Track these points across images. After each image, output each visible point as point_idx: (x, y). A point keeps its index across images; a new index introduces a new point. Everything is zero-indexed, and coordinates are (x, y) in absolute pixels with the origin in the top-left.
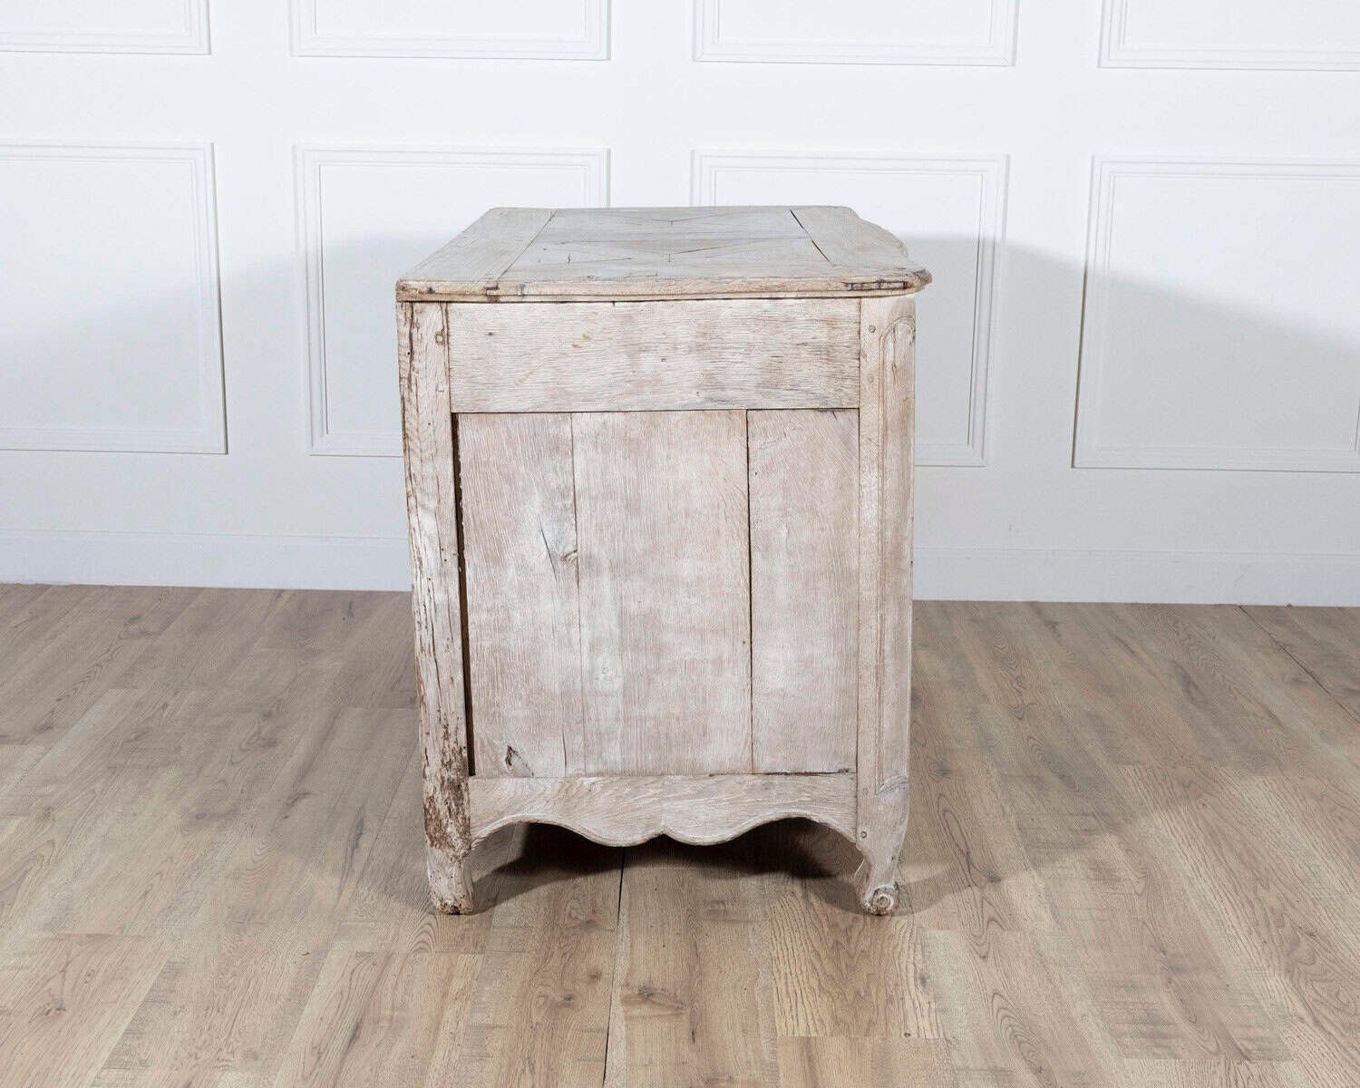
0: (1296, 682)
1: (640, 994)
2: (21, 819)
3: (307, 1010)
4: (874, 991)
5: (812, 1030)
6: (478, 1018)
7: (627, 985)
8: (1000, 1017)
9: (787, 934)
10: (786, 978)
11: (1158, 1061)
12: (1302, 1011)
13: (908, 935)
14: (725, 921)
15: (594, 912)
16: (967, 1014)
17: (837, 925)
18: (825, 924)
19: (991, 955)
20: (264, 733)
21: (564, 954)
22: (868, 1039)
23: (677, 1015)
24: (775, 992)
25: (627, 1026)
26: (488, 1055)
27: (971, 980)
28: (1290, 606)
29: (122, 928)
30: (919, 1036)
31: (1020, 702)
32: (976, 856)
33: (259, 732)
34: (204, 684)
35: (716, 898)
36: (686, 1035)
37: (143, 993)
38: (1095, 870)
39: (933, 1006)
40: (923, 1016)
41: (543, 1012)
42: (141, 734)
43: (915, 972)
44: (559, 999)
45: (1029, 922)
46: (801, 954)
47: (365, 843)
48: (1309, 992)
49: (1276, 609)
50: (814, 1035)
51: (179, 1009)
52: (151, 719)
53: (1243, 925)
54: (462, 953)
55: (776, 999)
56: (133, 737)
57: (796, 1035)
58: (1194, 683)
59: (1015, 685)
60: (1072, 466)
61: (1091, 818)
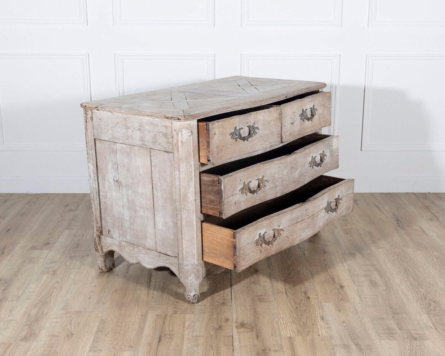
0: (431, 219)
1: (241, 325)
2: (46, 275)
3: (144, 333)
4: (308, 322)
5: (292, 335)
6: (195, 334)
7: (237, 322)
8: (345, 329)
9: (282, 305)
10: (283, 319)
11: (391, 341)
12: (431, 325)
13: (317, 305)
14: (263, 302)
15: (224, 300)
16: (336, 328)
17: (296, 302)
18: (293, 302)
19: (342, 310)
21: (217, 313)
22: (308, 337)
23: (252, 331)
24: (280, 323)
25: (238, 335)
26: (199, 345)
27: (336, 318)
28: (429, 193)
29: (85, 309)
30: (322, 335)
31: (347, 228)
32: (336, 279)
35: (260, 294)
36: (255, 337)
37: (95, 329)
39: (326, 326)
40: (323, 330)
41: (213, 332)
42: (78, 246)
43: (320, 316)
44: (217, 327)
45: (352, 300)
46: (286, 311)
47: (153, 280)
48: (434, 320)
49: (425, 194)
50: (292, 336)
51: (107, 334)
52: (79, 240)
53: (415, 299)
54: (187, 314)
55: (280, 325)
56: (75, 246)
57: (287, 336)
58: (400, 221)
59: (345, 222)
60: (361, 151)
61: (370, 266)
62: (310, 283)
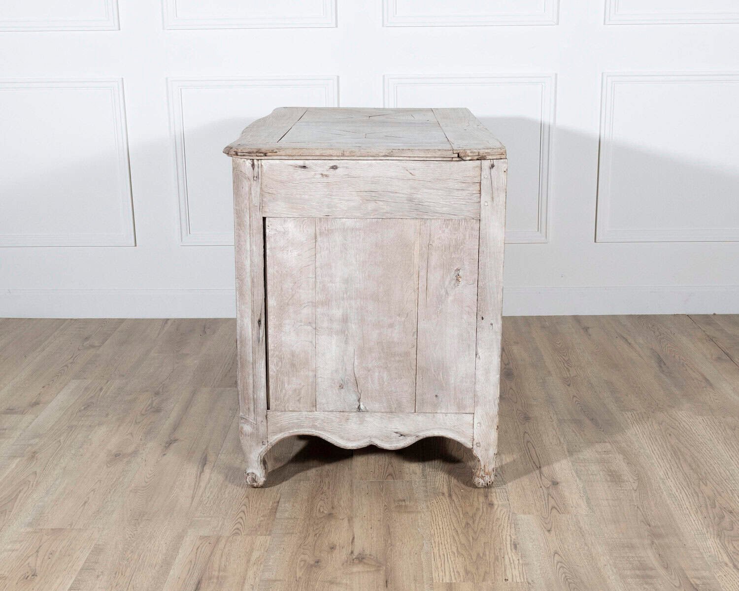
0: (719, 359)
2: (19, 459)
4: (487, 553)
5: (453, 578)
6: (267, 575)
8: (558, 567)
9: (440, 519)
10: (439, 547)
12: (726, 559)
13: (507, 518)
14: (405, 512)
15: (333, 508)
16: (539, 566)
17: (467, 513)
18: (461, 513)
19: (553, 529)
20: (154, 404)
21: (316, 534)
22: (484, 583)
23: (378, 570)
24: (432, 555)
27: (542, 545)
28: (714, 314)
29: (71, 525)
30: (513, 580)
31: (569, 375)
33: (152, 404)
34: (123, 376)
35: (401, 498)
36: (382, 583)
38: (609, 475)
39: (521, 562)
40: (515, 568)
41: (302, 572)
42: (87, 407)
43: (511, 540)
44: (312, 563)
45: (574, 508)
46: (448, 531)
48: (731, 547)
49: (707, 316)
50: (454, 581)
51: (100, 574)
52: (93, 397)
53: (693, 507)
54: (258, 535)
55: (433, 559)
56: (82, 408)
57: (444, 582)
58: (663, 361)
59: (566, 365)
60: (595, 241)
61: (608, 444)
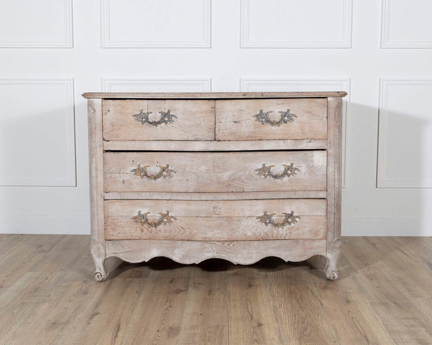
20: (83, 289)
31: (370, 273)
33: (82, 288)
34: (63, 270)
42: (36, 289)
47: (120, 334)
52: (40, 284)
56: (33, 291)
60: (377, 187)
61: (411, 320)
62: (335, 342)
